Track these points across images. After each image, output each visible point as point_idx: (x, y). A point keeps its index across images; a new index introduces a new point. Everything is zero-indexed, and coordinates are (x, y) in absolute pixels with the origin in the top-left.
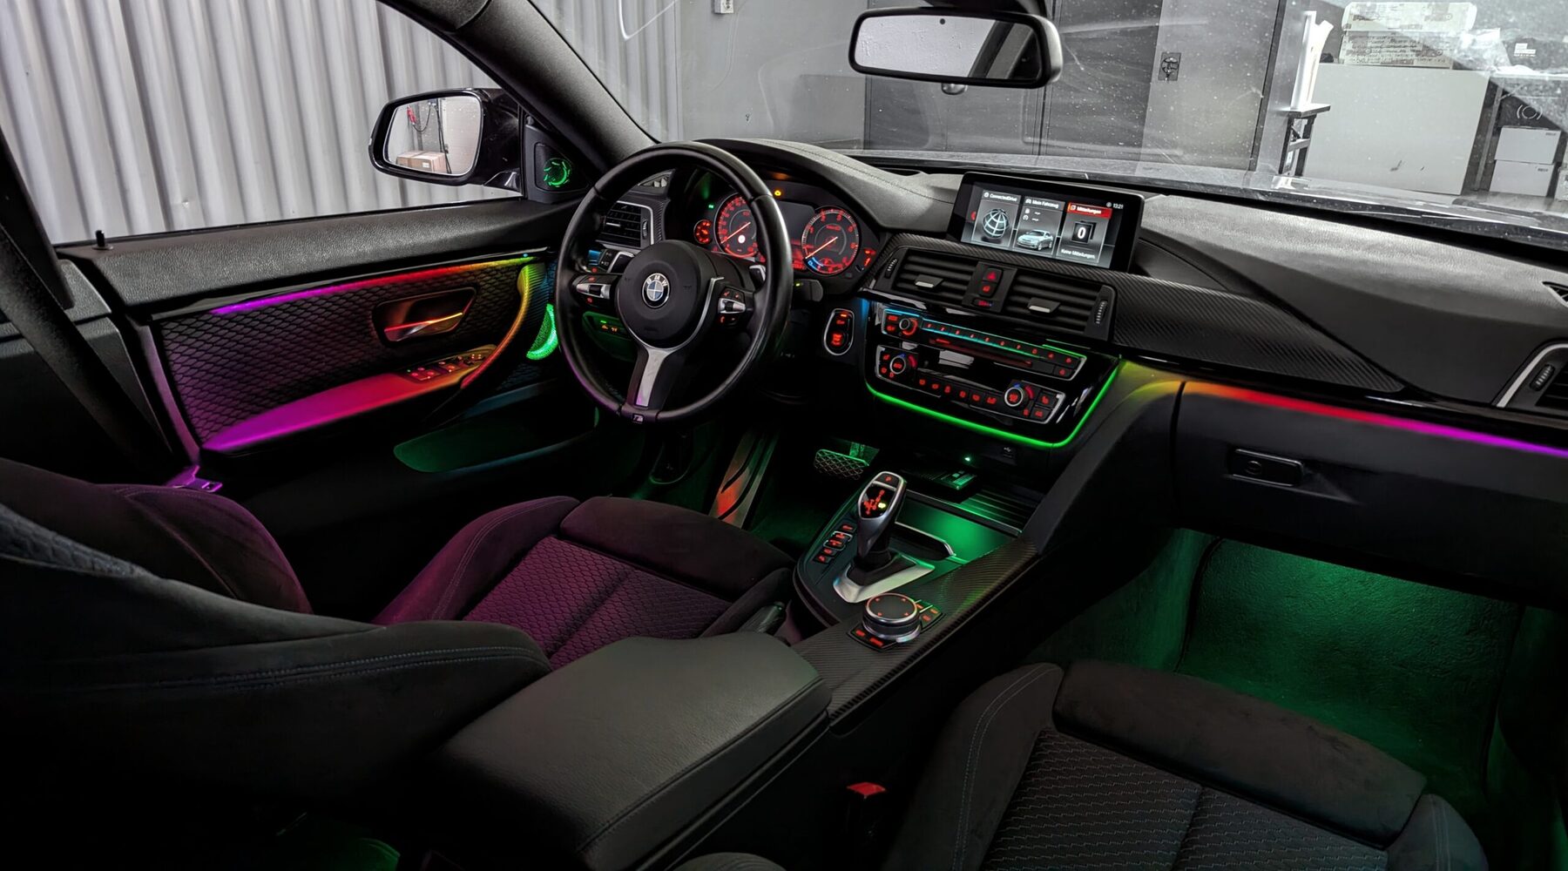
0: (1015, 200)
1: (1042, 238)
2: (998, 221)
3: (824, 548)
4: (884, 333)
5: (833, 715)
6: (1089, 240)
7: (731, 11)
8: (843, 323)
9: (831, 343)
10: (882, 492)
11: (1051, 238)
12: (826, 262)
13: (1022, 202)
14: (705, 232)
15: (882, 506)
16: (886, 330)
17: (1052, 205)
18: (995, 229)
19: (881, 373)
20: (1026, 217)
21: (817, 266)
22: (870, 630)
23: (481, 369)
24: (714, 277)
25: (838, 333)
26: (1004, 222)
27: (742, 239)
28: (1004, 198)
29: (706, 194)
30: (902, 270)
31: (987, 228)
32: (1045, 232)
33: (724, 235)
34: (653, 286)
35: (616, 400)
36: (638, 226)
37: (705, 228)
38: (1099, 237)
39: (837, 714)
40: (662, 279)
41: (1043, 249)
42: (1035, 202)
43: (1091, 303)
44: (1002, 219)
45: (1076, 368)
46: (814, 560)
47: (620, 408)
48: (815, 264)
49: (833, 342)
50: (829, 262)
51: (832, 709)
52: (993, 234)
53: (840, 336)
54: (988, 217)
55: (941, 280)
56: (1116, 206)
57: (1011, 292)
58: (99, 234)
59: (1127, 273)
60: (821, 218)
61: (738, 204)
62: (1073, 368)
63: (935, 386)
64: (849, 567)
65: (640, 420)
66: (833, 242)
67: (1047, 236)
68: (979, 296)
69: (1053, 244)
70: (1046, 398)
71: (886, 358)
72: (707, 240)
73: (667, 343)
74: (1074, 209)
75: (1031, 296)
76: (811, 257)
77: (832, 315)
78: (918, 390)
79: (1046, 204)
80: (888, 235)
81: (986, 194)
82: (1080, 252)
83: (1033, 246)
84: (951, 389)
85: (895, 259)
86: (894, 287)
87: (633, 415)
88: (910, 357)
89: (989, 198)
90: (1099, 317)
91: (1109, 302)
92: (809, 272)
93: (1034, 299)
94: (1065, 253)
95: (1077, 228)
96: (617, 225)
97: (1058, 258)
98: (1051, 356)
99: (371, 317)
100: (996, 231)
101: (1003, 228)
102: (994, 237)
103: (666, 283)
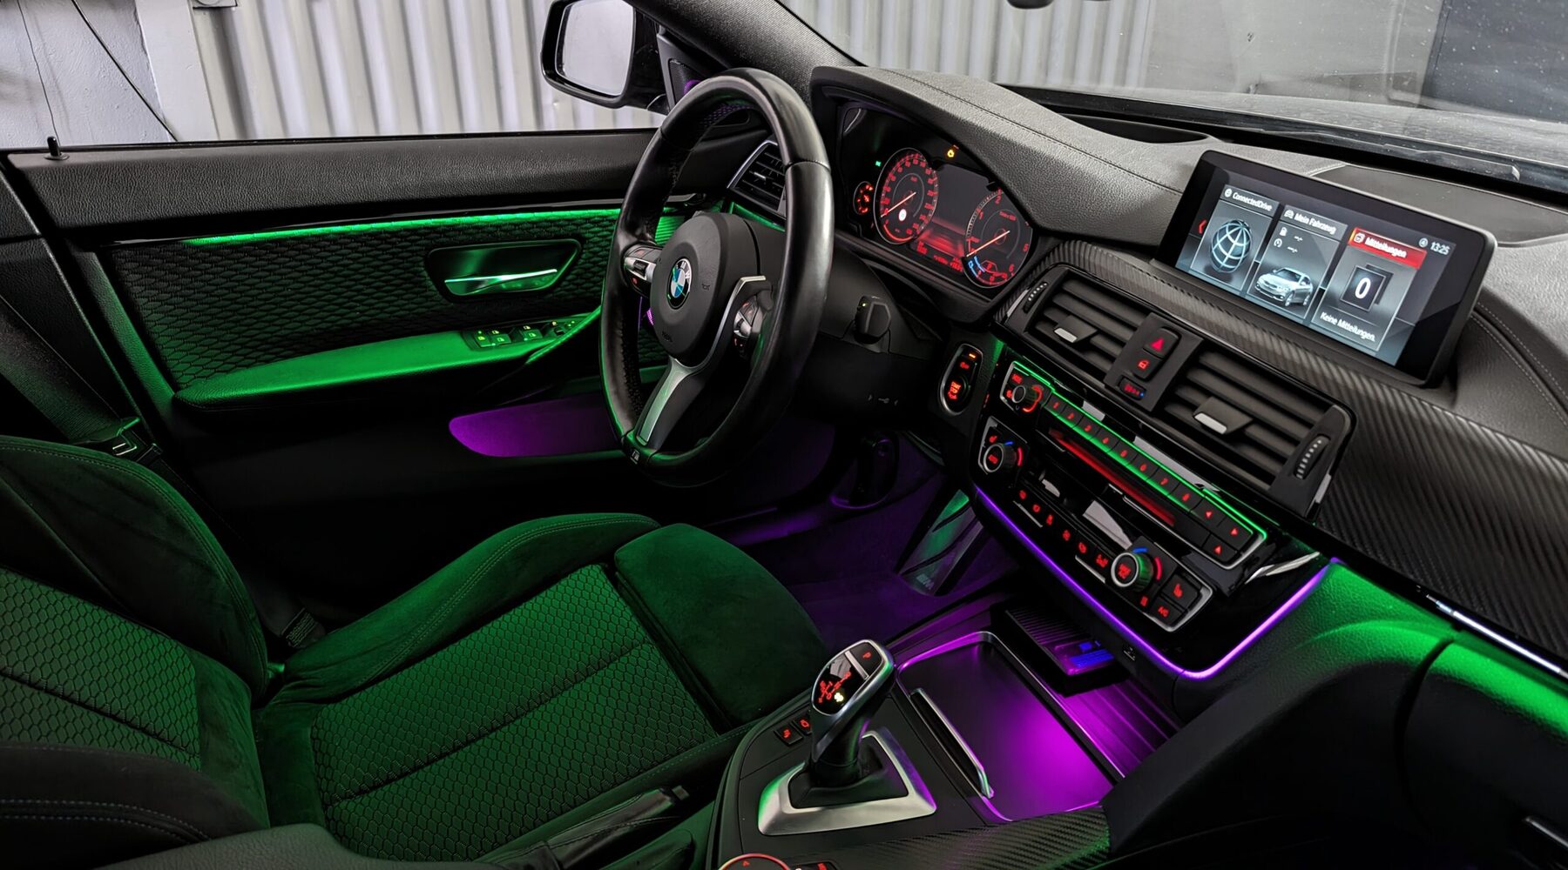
0: (1269, 208)
1: (1294, 286)
2: (1235, 243)
3: (792, 722)
4: (1002, 398)
6: (1373, 306)
8: (967, 367)
9: (947, 393)
10: (848, 675)
11: (1310, 288)
12: (989, 266)
13: (1280, 211)
16: (1005, 395)
17: (1325, 227)
18: (1228, 255)
20: (1278, 242)
21: (977, 270)
23: (553, 346)
24: (747, 275)
25: (959, 381)
26: (1244, 245)
27: (903, 215)
28: (1253, 202)
29: (876, 146)
30: (1048, 301)
31: (1217, 250)
32: (1303, 276)
33: (885, 206)
34: (677, 276)
38: (1392, 303)
40: (686, 269)
41: (1293, 305)
42: (1299, 218)
43: (1300, 432)
44: (1241, 240)
45: (1245, 549)
46: (774, 733)
48: (975, 267)
49: (951, 388)
50: (993, 268)
52: (1223, 264)
53: (960, 384)
54: (1223, 232)
55: (1091, 331)
56: (1435, 247)
57: (1181, 379)
58: (50, 140)
59: (1423, 382)
60: (996, 198)
61: (908, 164)
62: (1239, 548)
63: (1036, 508)
64: (800, 768)
65: (637, 458)
66: (1003, 238)
67: (1304, 283)
68: (1131, 374)
69: (1310, 299)
70: (1181, 588)
71: (992, 439)
72: (866, 210)
73: (687, 360)
74: (1361, 240)
75: (1208, 393)
76: (973, 255)
77: (959, 352)
78: (1019, 505)
79: (1317, 224)
80: (1051, 241)
81: (1228, 192)
82: (1353, 324)
83: (1279, 296)
84: (1054, 520)
85: (1043, 283)
86: (1031, 328)
87: (634, 448)
88: (1020, 450)
89: (1231, 199)
90: (1303, 466)
91: (1333, 437)
92: (964, 278)
93: (1212, 400)
94: (1325, 320)
95: (1357, 279)
96: (764, 177)
97: (1311, 326)
98: (1209, 514)
99: (422, 264)
100: (1229, 259)
101: (1240, 255)
102: (1224, 268)
103: (689, 275)
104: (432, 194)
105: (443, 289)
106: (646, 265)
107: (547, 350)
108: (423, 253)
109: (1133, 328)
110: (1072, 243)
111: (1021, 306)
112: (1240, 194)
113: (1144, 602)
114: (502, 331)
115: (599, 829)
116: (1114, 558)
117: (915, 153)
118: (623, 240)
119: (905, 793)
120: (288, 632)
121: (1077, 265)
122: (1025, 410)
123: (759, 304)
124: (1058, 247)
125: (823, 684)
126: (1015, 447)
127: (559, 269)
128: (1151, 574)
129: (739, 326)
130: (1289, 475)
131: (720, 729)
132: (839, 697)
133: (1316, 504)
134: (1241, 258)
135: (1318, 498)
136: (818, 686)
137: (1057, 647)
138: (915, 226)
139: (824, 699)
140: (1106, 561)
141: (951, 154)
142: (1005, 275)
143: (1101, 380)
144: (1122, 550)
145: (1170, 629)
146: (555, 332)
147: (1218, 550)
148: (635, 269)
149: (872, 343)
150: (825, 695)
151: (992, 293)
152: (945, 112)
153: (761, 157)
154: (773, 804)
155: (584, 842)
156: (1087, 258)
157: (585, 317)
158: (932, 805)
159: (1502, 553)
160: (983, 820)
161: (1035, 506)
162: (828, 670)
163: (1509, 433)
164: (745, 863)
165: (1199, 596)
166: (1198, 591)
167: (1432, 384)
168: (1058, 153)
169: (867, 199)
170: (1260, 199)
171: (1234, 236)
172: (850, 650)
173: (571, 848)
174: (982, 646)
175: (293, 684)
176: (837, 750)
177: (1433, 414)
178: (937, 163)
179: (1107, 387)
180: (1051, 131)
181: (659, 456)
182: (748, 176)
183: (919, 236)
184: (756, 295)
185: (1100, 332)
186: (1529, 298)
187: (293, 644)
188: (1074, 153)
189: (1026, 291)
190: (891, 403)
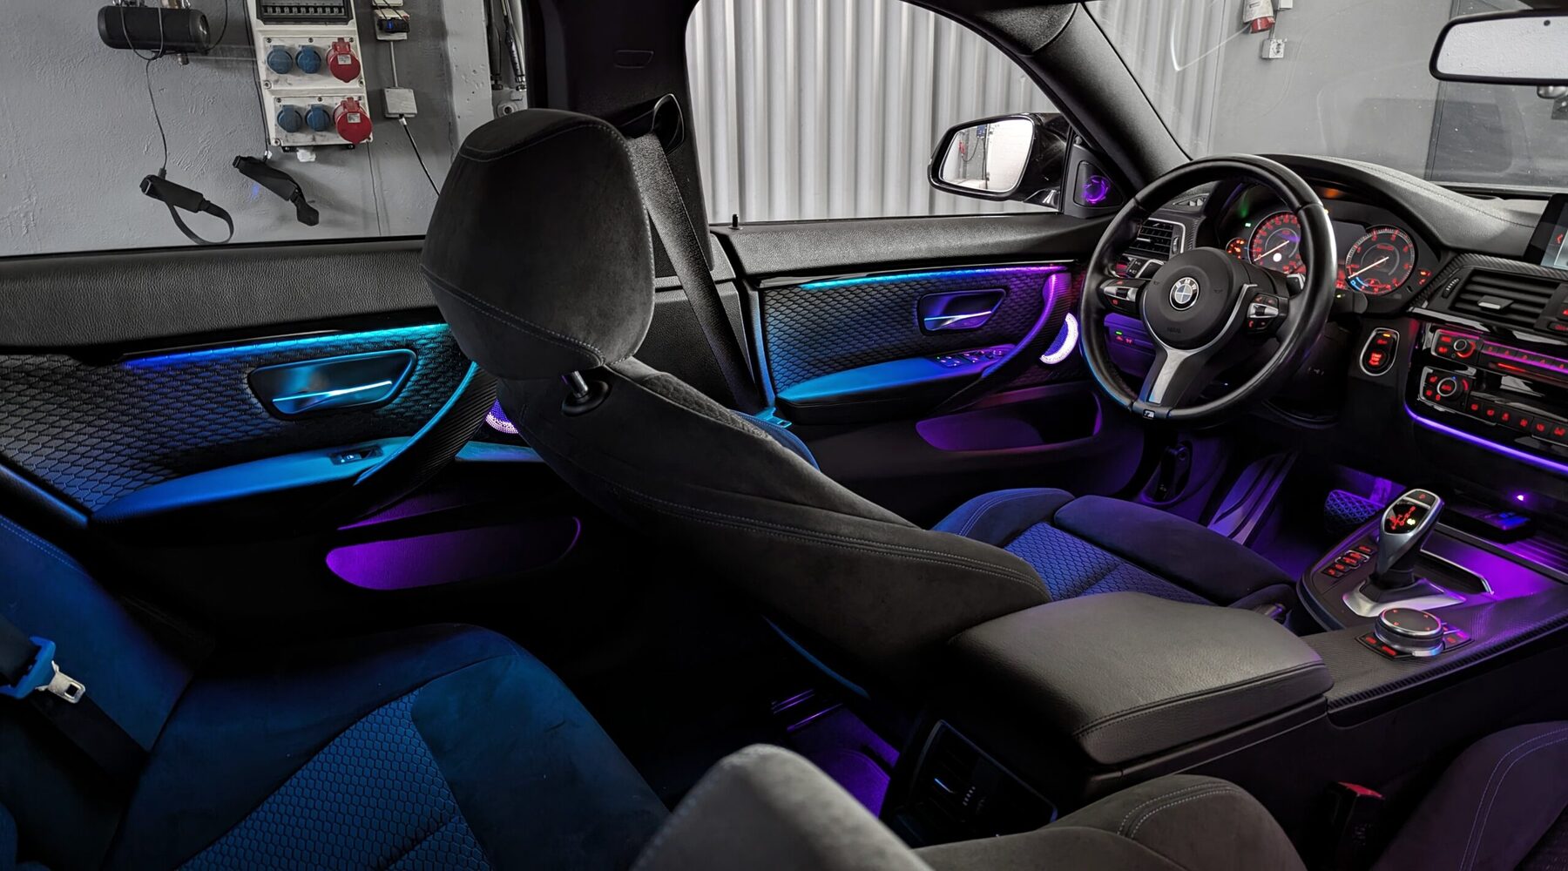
3: (1335, 563)
4: (1434, 354)
5: (1331, 702)
7: (1281, 55)
8: (1385, 342)
9: (1368, 362)
10: (1413, 509)
12: (1372, 282)
14: (1238, 250)
15: (1411, 522)
16: (1436, 352)
19: (1424, 395)
21: (1360, 285)
22: (1383, 639)
23: (999, 364)
24: (1247, 284)
25: (1378, 353)
27: (1277, 258)
29: (1244, 213)
30: (1463, 290)
33: (1258, 254)
34: (1181, 290)
35: (1128, 396)
36: (1169, 242)
37: (1239, 246)
39: (1337, 703)
40: (1191, 284)
46: (1322, 572)
47: (1132, 403)
48: (1358, 284)
49: (1371, 362)
50: (1376, 283)
51: (1331, 696)
53: (1379, 356)
55: (1510, 302)
58: (735, 218)
60: (1372, 237)
61: (1281, 222)
63: (1490, 412)
64: (1362, 584)
65: (1151, 416)
66: (1382, 262)
68: (1556, 320)
71: (1434, 380)
73: (1189, 345)
76: (1355, 277)
77: (1373, 334)
78: (1469, 416)
80: (1454, 254)
84: (1509, 417)
85: (1456, 278)
86: (1453, 308)
87: (1146, 410)
88: (1466, 380)
92: (1351, 291)
96: (1148, 240)
99: (915, 306)
103: (1195, 286)
105: (922, 325)
106: (1128, 290)
107: (993, 368)
108: (918, 298)
109: (1548, 296)
110: (1466, 254)
114: (953, 357)
119: (1436, 594)
121: (1477, 266)
122: (1461, 357)
124: (1460, 256)
125: (1392, 517)
126: (1459, 380)
127: (991, 311)
129: (1258, 312)
140: (1563, 431)
142: (1388, 287)
143: (1531, 328)
148: (1116, 294)
158: (1457, 600)
164: (1395, 611)
169: (1241, 249)
172: (1408, 496)
179: (1537, 330)
181: (1178, 412)
185: (1519, 301)
190: (1320, 373)
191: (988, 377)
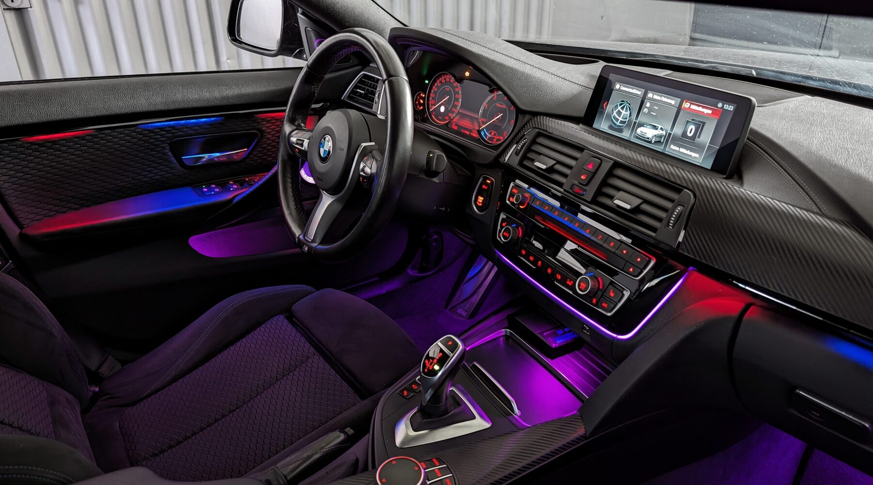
1: (656, 132)
2: (623, 112)
4: (508, 202)
6: (697, 139)
8: (486, 188)
9: (476, 203)
10: (441, 354)
11: (664, 133)
12: (493, 134)
13: (645, 94)
16: (509, 200)
17: (669, 101)
18: (620, 119)
19: (499, 237)
20: (646, 110)
23: (248, 192)
24: (364, 143)
25: (482, 197)
26: (628, 113)
27: (442, 109)
28: (631, 91)
29: (425, 72)
30: (529, 148)
31: (614, 117)
32: (660, 127)
33: (432, 105)
36: (374, 95)
38: (706, 137)
40: (329, 141)
41: (656, 142)
42: (656, 97)
44: (626, 110)
45: (645, 268)
46: (398, 393)
47: (299, 236)
48: (485, 135)
49: (478, 202)
50: (494, 135)
52: (618, 124)
53: (482, 199)
54: (616, 107)
55: (553, 162)
56: (726, 107)
57: (604, 183)
59: (725, 176)
60: (494, 97)
61: (444, 81)
62: (642, 268)
63: (531, 258)
64: (415, 410)
65: (306, 249)
66: (499, 118)
67: (661, 130)
68: (577, 183)
69: (664, 139)
70: (613, 292)
71: (504, 224)
72: (422, 107)
73: (332, 191)
74: (688, 106)
75: (619, 189)
76: (484, 128)
77: (481, 180)
78: (522, 258)
79: (665, 100)
80: (527, 117)
81: (618, 86)
82: (687, 150)
83: (648, 138)
84: (542, 264)
85: (525, 139)
86: (521, 164)
87: (304, 244)
88: (520, 228)
89: (619, 90)
90: (672, 222)
91: (685, 206)
92: (480, 140)
93: (621, 193)
94: (674, 149)
95: (687, 126)
96: (363, 92)
97: (666, 153)
98: (625, 252)
99: (168, 148)
100: (621, 121)
101: (626, 119)
102: (618, 126)
103: (330, 144)
104: (172, 107)
105: (181, 162)
106: (303, 141)
107: (244, 195)
108: (168, 142)
109: (575, 159)
110: (539, 117)
111: (515, 151)
112: (624, 87)
113: (594, 301)
114: (217, 185)
115: (305, 455)
116: (577, 280)
117: (447, 74)
118: (287, 128)
119: (474, 418)
120: (99, 368)
121: (543, 128)
122: (521, 207)
123: (373, 157)
124: (531, 119)
125: (427, 361)
126: (517, 227)
127: (248, 148)
128: (597, 286)
129: (363, 170)
130: (665, 227)
131: (363, 398)
132: (436, 367)
133: (679, 242)
134: (627, 120)
135: (680, 239)
136: (424, 363)
137: (545, 334)
138: (450, 114)
139: (428, 369)
140: (572, 282)
141: (467, 74)
142: (501, 138)
143: (562, 188)
144: (581, 274)
145: (609, 314)
146: (248, 184)
147: (631, 270)
148: (297, 144)
149: (434, 178)
150: (429, 367)
151: (496, 147)
152: (466, 49)
153: (360, 81)
154: (403, 432)
155: (298, 463)
156: (547, 124)
157: (265, 175)
158: (489, 423)
159: (775, 256)
160: (516, 427)
161: (531, 257)
162: (428, 355)
163: (771, 197)
164: (394, 462)
165: (623, 295)
166: (622, 292)
167: (729, 177)
168: (528, 70)
169: (422, 101)
170: (635, 89)
171: (622, 108)
172: (440, 341)
173: (291, 467)
174: (504, 338)
175: (104, 398)
176: (436, 397)
177: (734, 190)
178: (460, 80)
179: (565, 190)
180: (523, 58)
181: (320, 247)
182: (353, 92)
183: (452, 120)
184: (371, 153)
185: (559, 162)
186: (773, 131)
187: (103, 375)
188: (535, 69)
189: (515, 145)
190: (446, 210)
191: (238, 203)
